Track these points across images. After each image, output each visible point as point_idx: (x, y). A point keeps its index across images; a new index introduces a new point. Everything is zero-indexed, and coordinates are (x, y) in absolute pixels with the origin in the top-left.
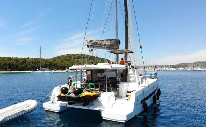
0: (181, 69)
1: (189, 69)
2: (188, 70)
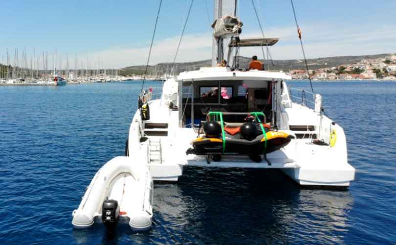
0: (135, 78)
1: (151, 79)
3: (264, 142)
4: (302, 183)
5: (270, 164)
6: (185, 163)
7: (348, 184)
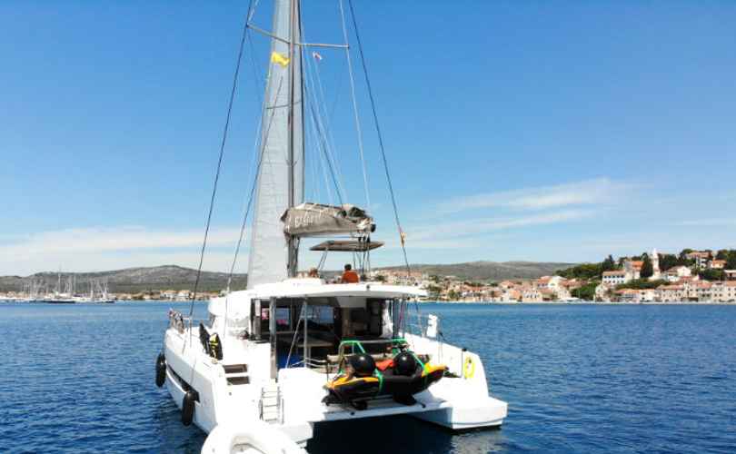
1: (26, 299)
2: (26, 302)
3: (424, 377)
4: (455, 427)
5: (424, 406)
6: (320, 417)
7: (500, 423)
